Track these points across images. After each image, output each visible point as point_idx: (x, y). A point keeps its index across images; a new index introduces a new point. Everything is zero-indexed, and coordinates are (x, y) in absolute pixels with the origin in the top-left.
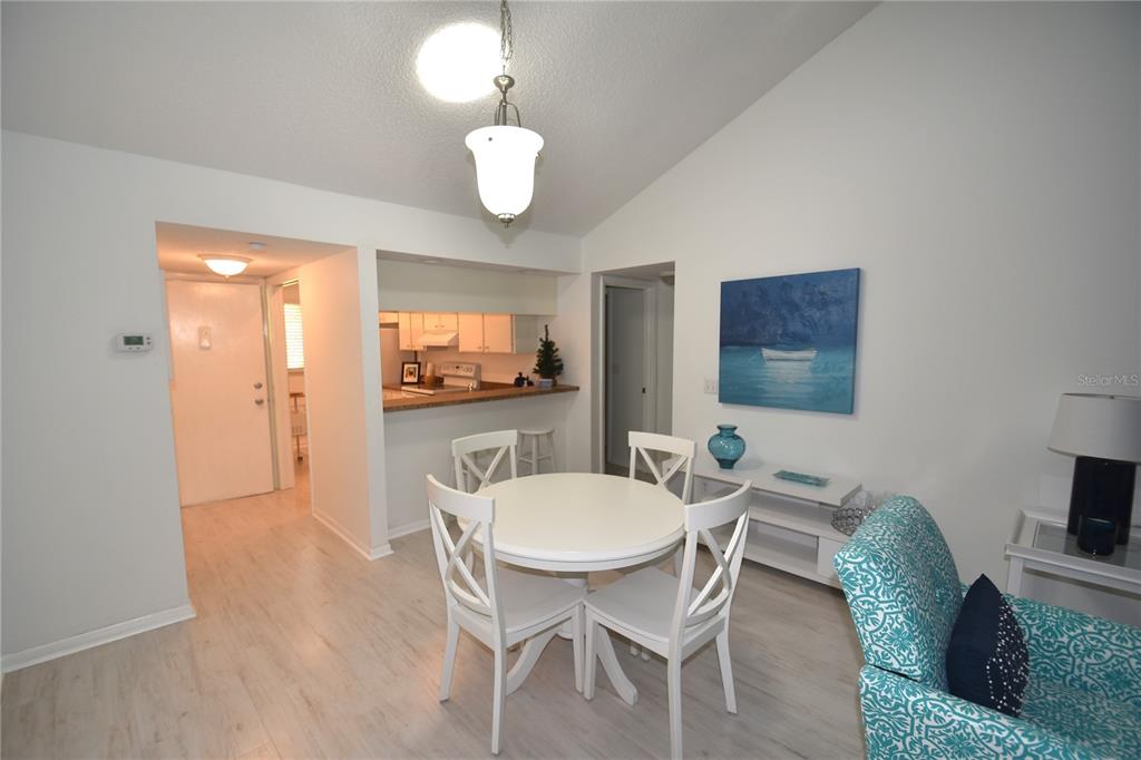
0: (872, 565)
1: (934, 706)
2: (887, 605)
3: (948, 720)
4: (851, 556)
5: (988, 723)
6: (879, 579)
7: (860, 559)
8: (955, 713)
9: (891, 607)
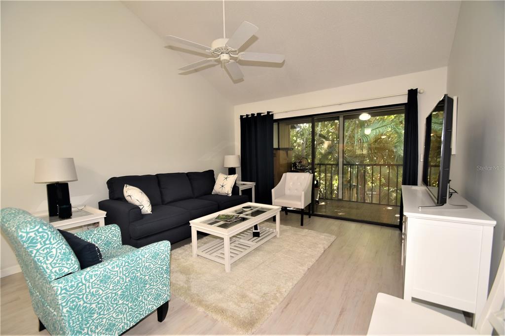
0: (45, 227)
1: (92, 272)
2: (56, 244)
3: (99, 273)
4: (31, 229)
5: (111, 263)
6: (49, 233)
7: (37, 228)
8: (100, 268)
9: (59, 244)
